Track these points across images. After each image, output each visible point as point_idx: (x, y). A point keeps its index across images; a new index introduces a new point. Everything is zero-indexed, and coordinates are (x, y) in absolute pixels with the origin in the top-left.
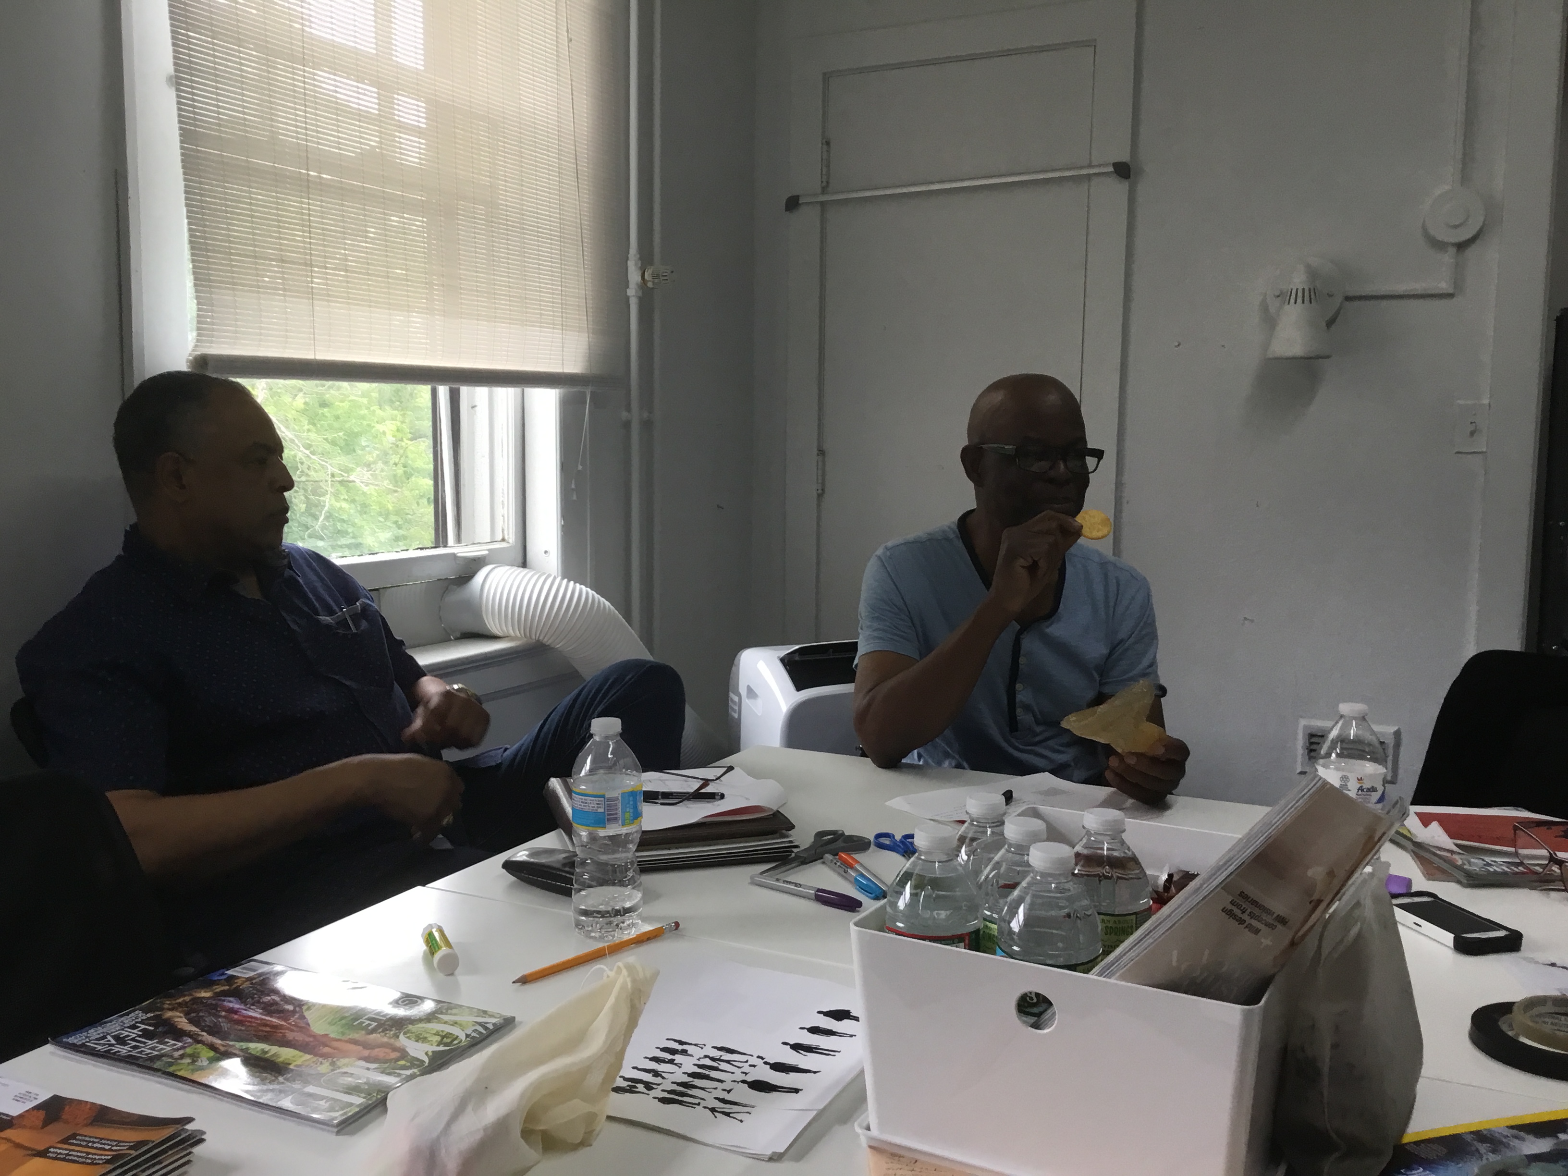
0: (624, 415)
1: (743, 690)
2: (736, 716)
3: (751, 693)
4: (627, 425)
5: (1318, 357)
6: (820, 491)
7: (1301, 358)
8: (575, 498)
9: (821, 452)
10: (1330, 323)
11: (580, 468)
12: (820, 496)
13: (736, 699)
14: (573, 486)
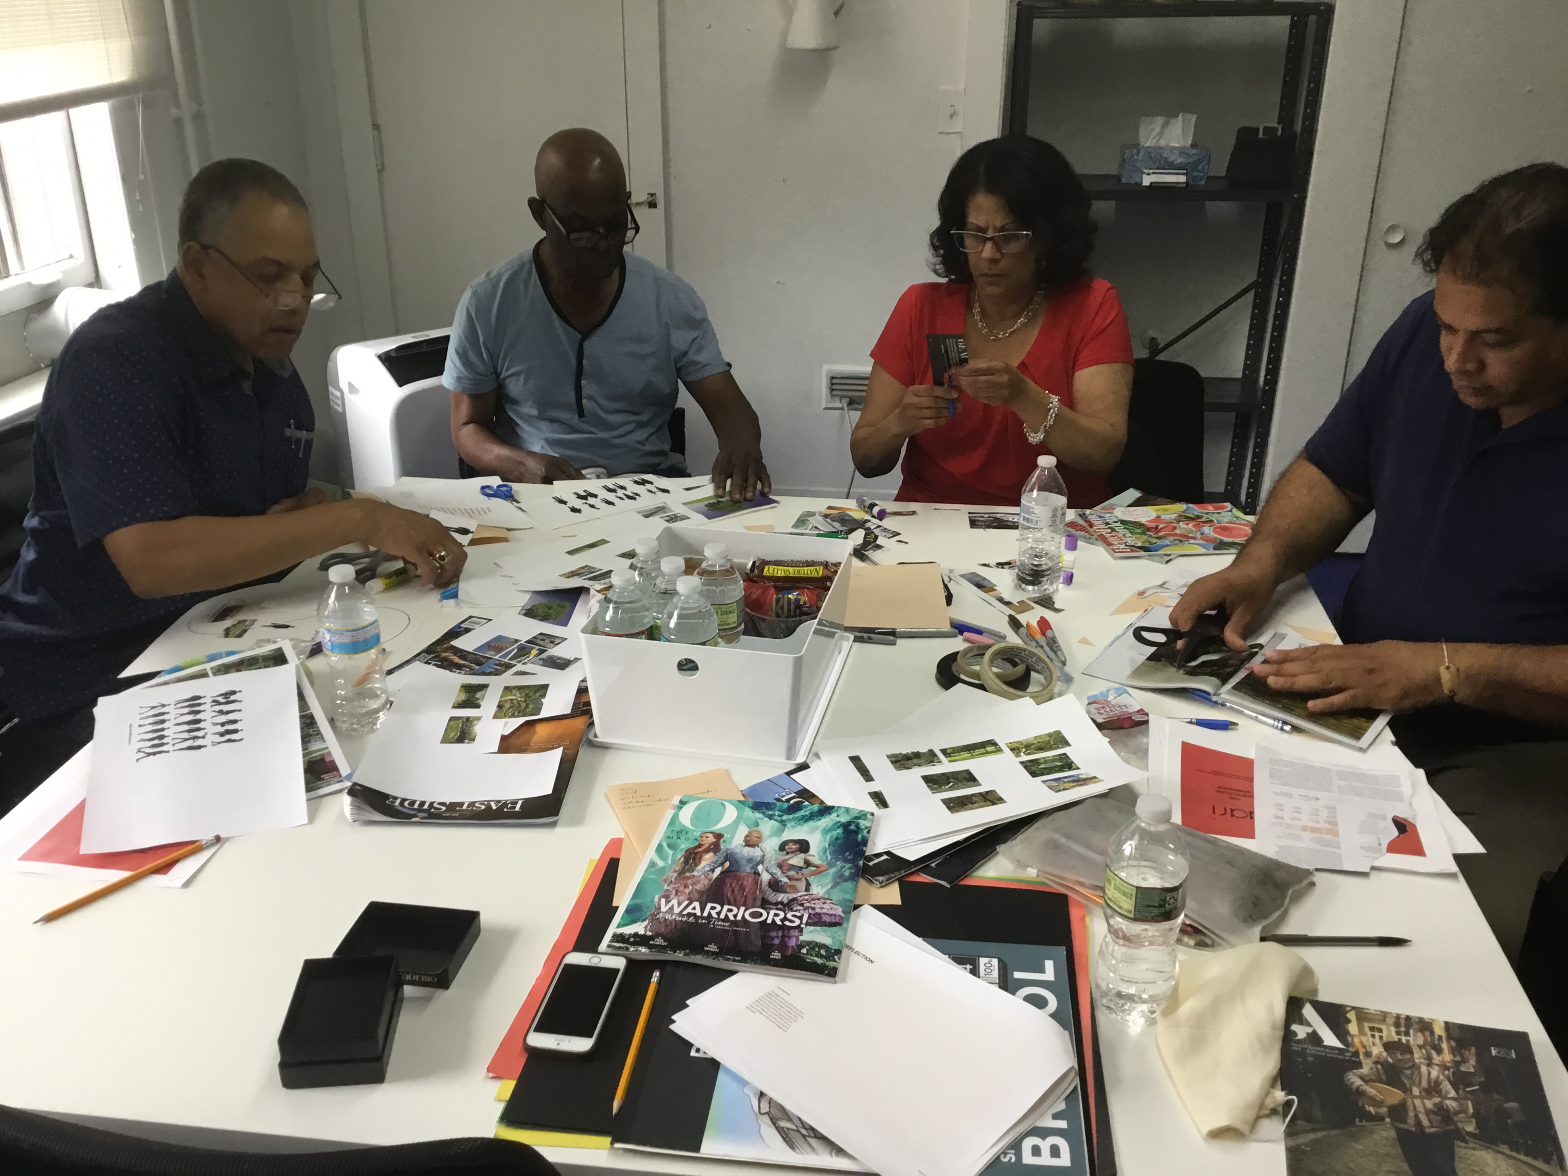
0: (174, 111)
1: (344, 386)
2: (340, 409)
3: (352, 388)
4: (178, 122)
5: (827, 49)
6: (380, 167)
7: (813, 50)
8: (141, 209)
9: (376, 127)
10: (836, 13)
11: (141, 177)
12: (380, 172)
13: (338, 394)
14: (138, 197)
